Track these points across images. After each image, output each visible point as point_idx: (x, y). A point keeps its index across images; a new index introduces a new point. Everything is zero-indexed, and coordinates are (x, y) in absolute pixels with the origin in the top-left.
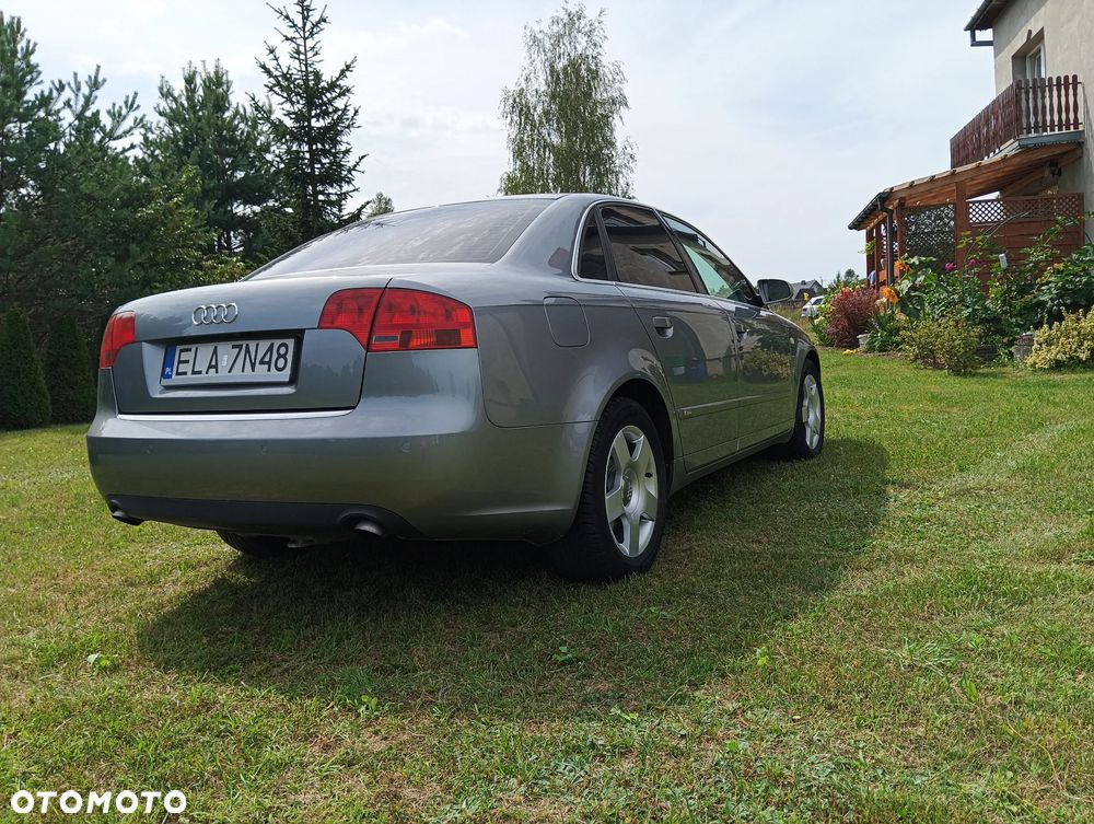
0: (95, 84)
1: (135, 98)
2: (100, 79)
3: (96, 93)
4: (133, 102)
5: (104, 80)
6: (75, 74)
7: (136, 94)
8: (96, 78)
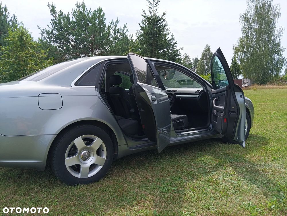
0: (117, 22)
1: (126, 25)
2: (118, 21)
3: (117, 24)
4: (126, 26)
5: (119, 21)
6: (113, 20)
7: (126, 24)
8: (117, 20)
